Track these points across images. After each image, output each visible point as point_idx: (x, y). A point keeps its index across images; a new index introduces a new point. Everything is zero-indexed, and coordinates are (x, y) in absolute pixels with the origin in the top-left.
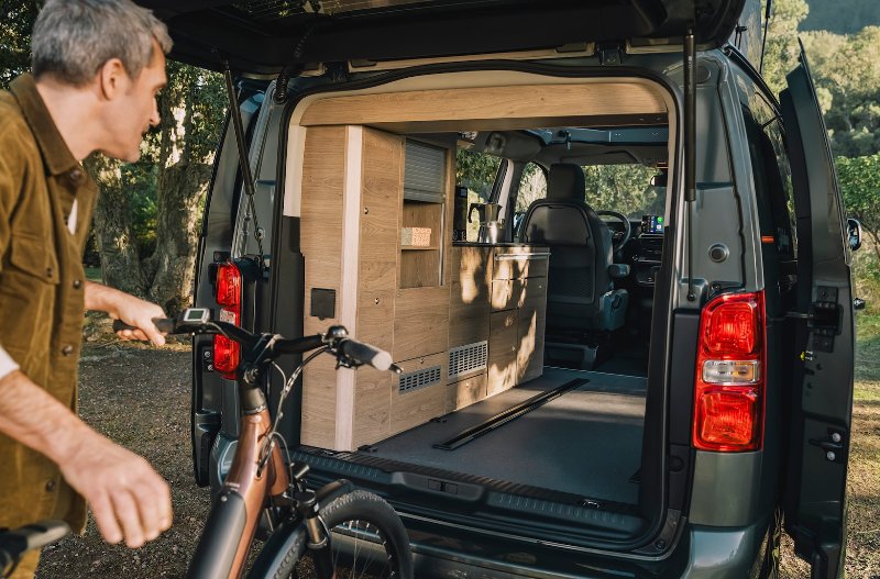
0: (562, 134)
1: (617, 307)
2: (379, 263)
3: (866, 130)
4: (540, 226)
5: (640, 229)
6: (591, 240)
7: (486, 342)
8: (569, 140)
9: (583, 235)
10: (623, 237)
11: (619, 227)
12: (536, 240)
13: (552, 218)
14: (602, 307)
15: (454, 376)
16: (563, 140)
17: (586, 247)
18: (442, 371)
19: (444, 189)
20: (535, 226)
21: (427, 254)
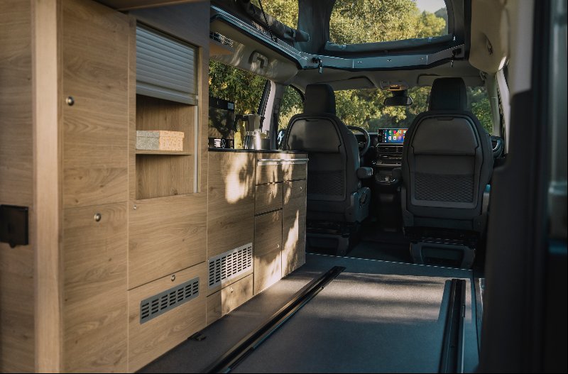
0: (314, 60)
1: (364, 203)
2: (99, 170)
3: (480, 91)
4: (299, 137)
5: (377, 140)
6: (342, 148)
7: (251, 245)
8: (320, 65)
9: (335, 143)
10: (365, 146)
11: (362, 138)
12: (297, 148)
13: (309, 129)
14: (352, 203)
15: (216, 285)
16: (316, 65)
17: (338, 153)
18: (200, 284)
19: (197, 90)
20: (295, 137)
21: (181, 160)
